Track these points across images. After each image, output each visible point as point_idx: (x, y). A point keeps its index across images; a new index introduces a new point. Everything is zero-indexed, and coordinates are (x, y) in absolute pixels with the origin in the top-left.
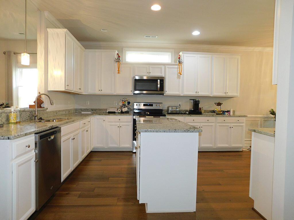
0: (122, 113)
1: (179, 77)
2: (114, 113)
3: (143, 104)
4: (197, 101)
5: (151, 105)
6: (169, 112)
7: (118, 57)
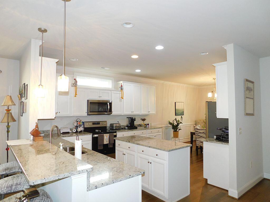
0: (77, 132)
1: (121, 101)
2: (68, 133)
3: (92, 123)
4: (133, 119)
5: (98, 123)
6: (114, 129)
7: (76, 82)
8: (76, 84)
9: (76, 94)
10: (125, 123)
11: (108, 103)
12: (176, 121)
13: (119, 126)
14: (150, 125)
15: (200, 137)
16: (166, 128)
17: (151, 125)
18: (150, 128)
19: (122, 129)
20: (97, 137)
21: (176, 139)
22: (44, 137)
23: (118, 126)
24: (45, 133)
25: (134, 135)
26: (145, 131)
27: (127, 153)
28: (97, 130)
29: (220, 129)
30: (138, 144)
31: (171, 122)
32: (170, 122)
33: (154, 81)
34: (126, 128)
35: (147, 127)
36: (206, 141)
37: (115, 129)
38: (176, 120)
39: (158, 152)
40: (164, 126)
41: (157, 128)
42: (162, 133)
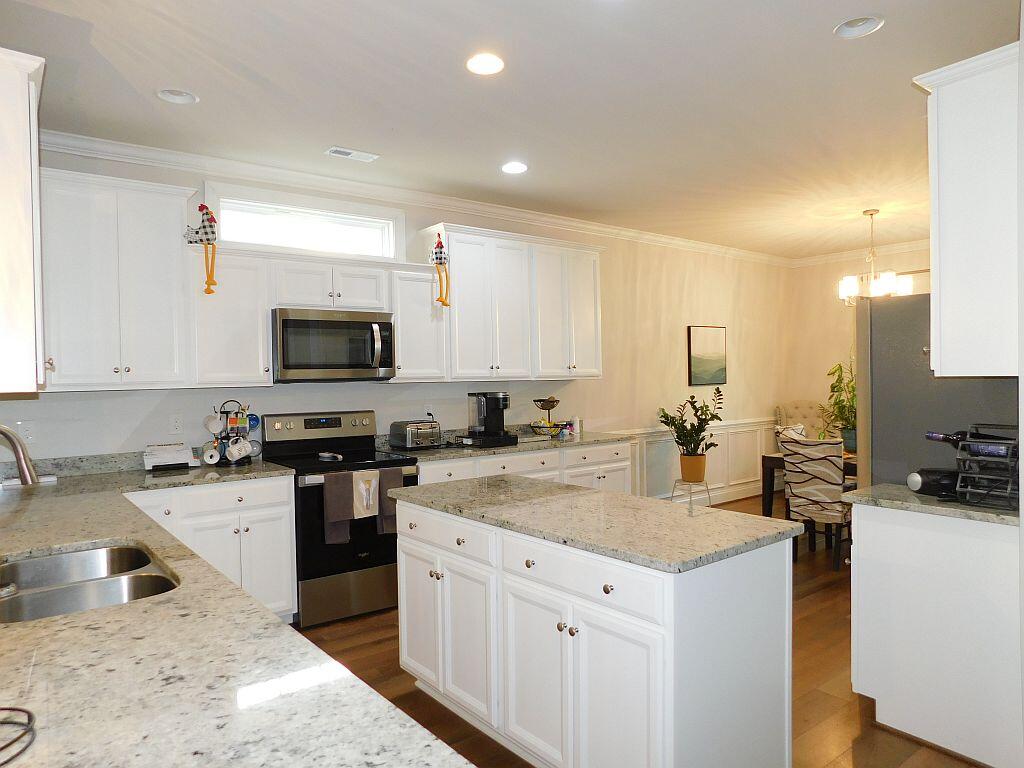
0: (224, 464)
1: (437, 316)
2: (182, 468)
3: (302, 418)
4: (498, 399)
5: (333, 421)
6: (409, 445)
7: (207, 223)
8: (208, 230)
9: (210, 281)
10: (460, 418)
11: (376, 327)
12: (694, 407)
13: (432, 435)
14: (577, 426)
15: (807, 477)
16: (651, 439)
17: (581, 426)
18: (578, 440)
19: (449, 445)
20: (320, 488)
21: (695, 488)
22: (57, 490)
23: (427, 433)
24: (66, 473)
25: (501, 472)
26: (554, 453)
27: (450, 570)
28: (326, 455)
29: (946, 440)
30: (503, 524)
31: (672, 413)
32: (666, 416)
33: (593, 228)
34: (466, 441)
35: (567, 438)
36: (867, 503)
37: (412, 449)
38: (693, 404)
39: (615, 570)
40: (638, 431)
41: (607, 442)
42: (634, 464)
